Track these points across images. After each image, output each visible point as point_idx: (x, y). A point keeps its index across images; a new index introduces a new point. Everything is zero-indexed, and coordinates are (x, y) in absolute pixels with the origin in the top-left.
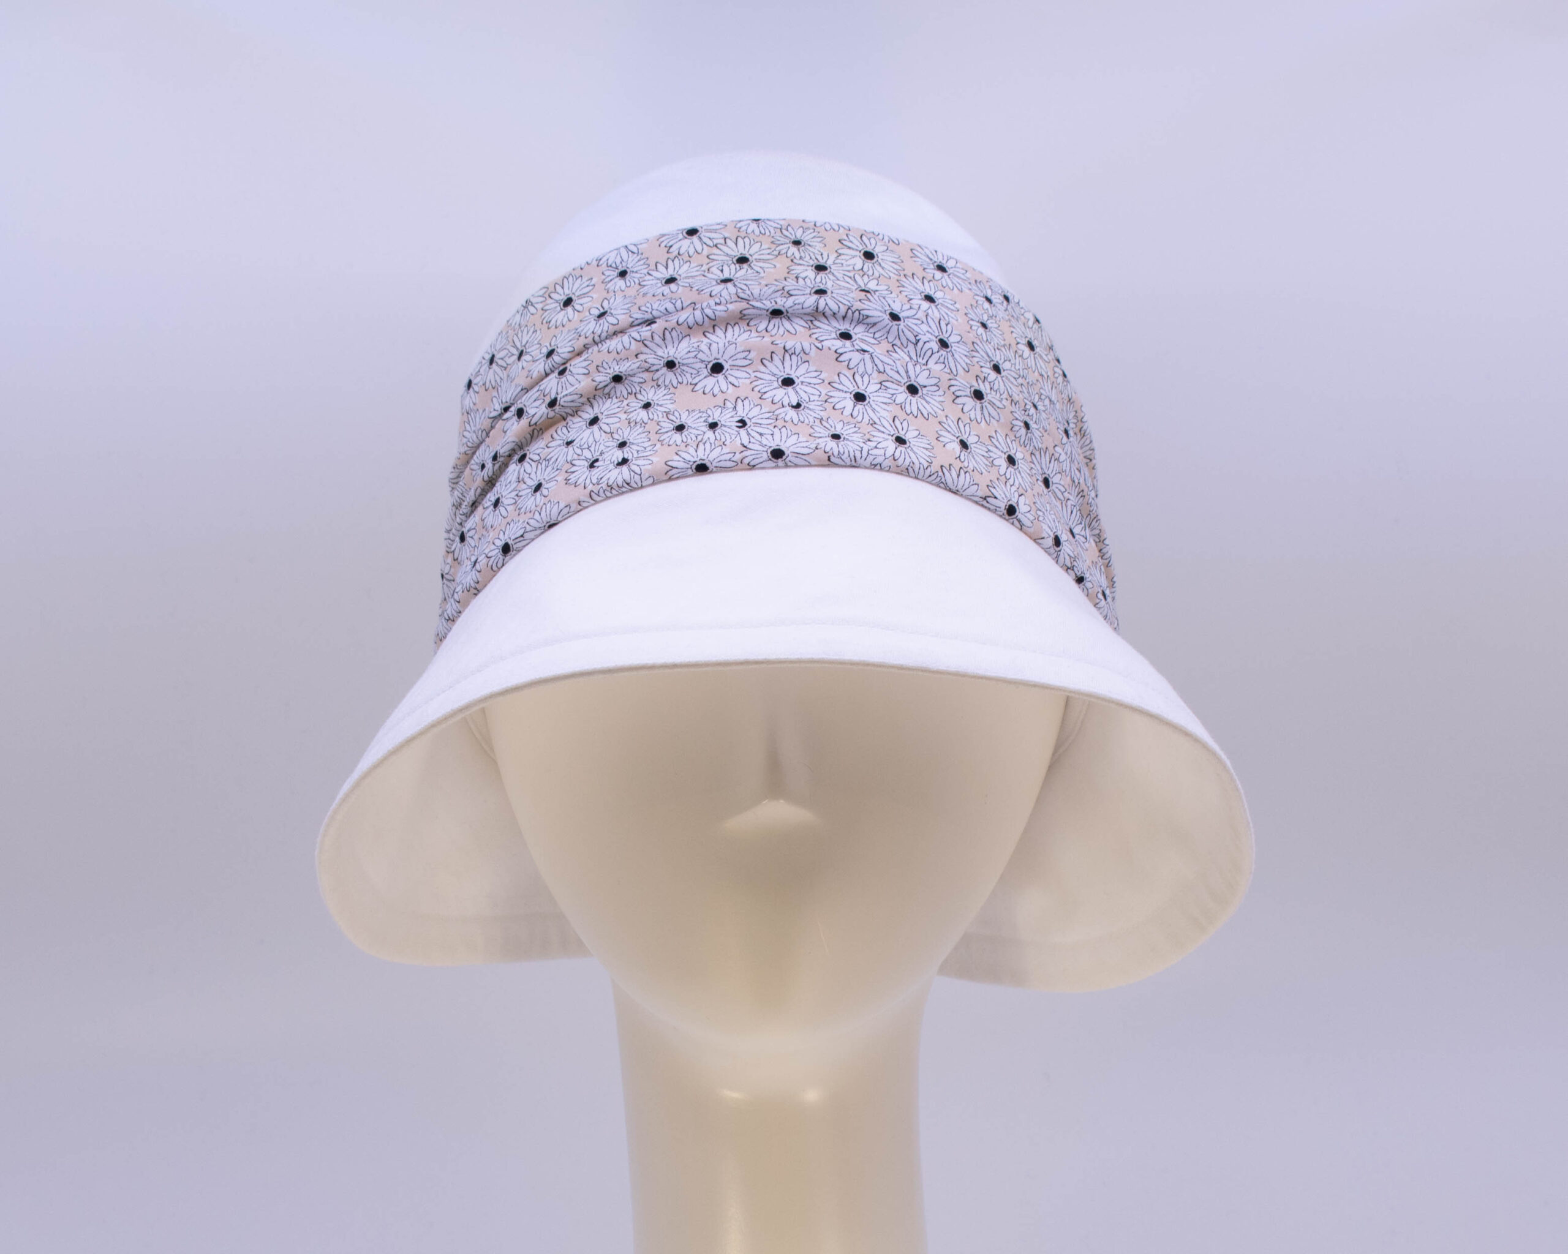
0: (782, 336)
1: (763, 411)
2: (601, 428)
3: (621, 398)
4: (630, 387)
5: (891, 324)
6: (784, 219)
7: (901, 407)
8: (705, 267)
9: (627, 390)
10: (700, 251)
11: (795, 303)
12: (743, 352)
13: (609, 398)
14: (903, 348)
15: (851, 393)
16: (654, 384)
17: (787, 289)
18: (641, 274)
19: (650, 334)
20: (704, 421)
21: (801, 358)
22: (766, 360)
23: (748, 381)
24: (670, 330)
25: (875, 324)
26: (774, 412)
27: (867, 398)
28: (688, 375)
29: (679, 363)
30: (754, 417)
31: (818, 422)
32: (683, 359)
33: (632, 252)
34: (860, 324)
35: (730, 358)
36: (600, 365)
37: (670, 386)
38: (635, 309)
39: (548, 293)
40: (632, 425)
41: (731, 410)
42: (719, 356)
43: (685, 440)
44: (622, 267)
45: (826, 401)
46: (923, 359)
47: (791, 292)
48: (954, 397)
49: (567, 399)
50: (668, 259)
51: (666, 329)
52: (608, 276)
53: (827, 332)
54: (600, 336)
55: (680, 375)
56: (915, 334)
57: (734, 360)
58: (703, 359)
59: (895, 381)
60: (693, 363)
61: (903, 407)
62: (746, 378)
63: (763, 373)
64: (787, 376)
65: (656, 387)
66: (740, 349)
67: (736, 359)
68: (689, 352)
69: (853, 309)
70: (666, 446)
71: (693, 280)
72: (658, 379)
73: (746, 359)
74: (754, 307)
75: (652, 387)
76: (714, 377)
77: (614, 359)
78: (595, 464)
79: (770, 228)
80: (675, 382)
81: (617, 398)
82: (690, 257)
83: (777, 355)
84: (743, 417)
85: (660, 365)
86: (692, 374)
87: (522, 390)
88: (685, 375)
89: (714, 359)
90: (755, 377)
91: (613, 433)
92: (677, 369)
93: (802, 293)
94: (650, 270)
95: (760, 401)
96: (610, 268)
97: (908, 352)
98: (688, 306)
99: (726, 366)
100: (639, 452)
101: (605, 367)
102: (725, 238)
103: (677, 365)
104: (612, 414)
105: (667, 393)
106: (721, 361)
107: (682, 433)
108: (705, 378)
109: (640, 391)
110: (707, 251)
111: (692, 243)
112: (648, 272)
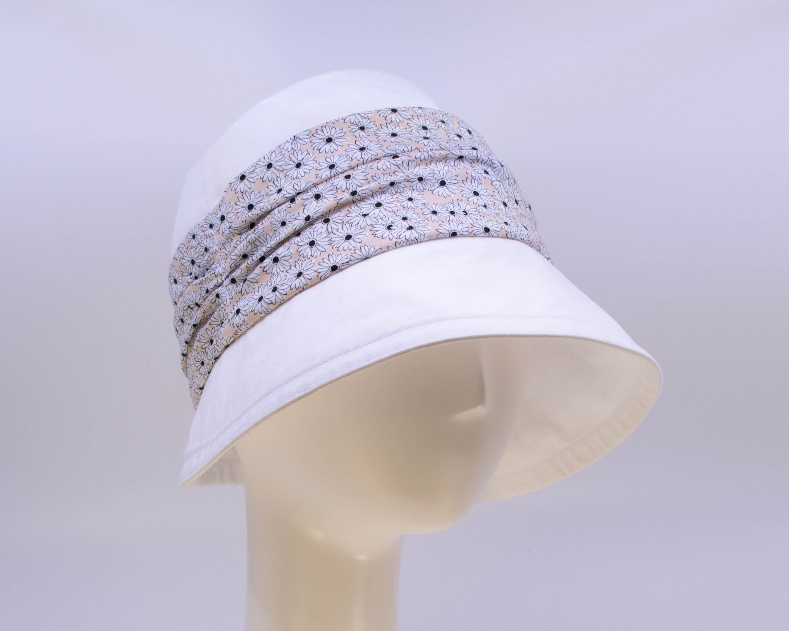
0: (463, 169)
1: (471, 208)
2: (385, 209)
3: (392, 194)
4: (397, 189)
8: (408, 130)
9: (395, 190)
11: (469, 153)
12: (454, 176)
13: (384, 193)
16: (411, 188)
18: (373, 129)
19: (402, 162)
20: (446, 210)
21: (479, 182)
22: (465, 181)
23: (459, 191)
24: (412, 161)
26: (476, 208)
27: (507, 205)
28: (429, 185)
29: (425, 179)
30: (469, 210)
31: (496, 215)
32: (427, 177)
33: (365, 118)
34: (490, 167)
35: (449, 178)
36: (374, 176)
37: (419, 190)
38: (384, 148)
40: (406, 208)
41: (457, 205)
42: (444, 177)
43: (440, 219)
44: (360, 125)
45: (494, 205)
47: (462, 148)
49: (362, 192)
50: (387, 123)
51: (410, 160)
52: (353, 129)
53: (479, 169)
54: (367, 160)
55: (425, 185)
56: (508, 174)
57: (450, 180)
58: (437, 178)
59: (511, 197)
60: (432, 179)
62: (457, 190)
63: (464, 187)
64: (475, 191)
65: (412, 190)
66: (453, 174)
67: (451, 180)
68: (430, 173)
69: (490, 159)
70: (431, 221)
71: (407, 136)
72: (413, 186)
73: (456, 180)
75: (410, 190)
76: (441, 187)
77: (382, 173)
78: (391, 228)
80: (422, 189)
81: (388, 193)
82: (398, 124)
83: (469, 179)
84: (465, 210)
85: (415, 179)
86: (430, 185)
87: (313, 184)
88: (427, 185)
89: (442, 178)
90: (461, 189)
91: (395, 212)
92: (423, 182)
93: (466, 148)
95: (468, 202)
96: (353, 125)
99: (447, 183)
100: (417, 223)
101: (377, 178)
102: (412, 116)
103: (424, 180)
104: (389, 202)
105: (419, 194)
106: (445, 180)
107: (437, 215)
108: (437, 187)
109: (403, 191)
110: (405, 121)
111: (396, 116)
112: (377, 129)
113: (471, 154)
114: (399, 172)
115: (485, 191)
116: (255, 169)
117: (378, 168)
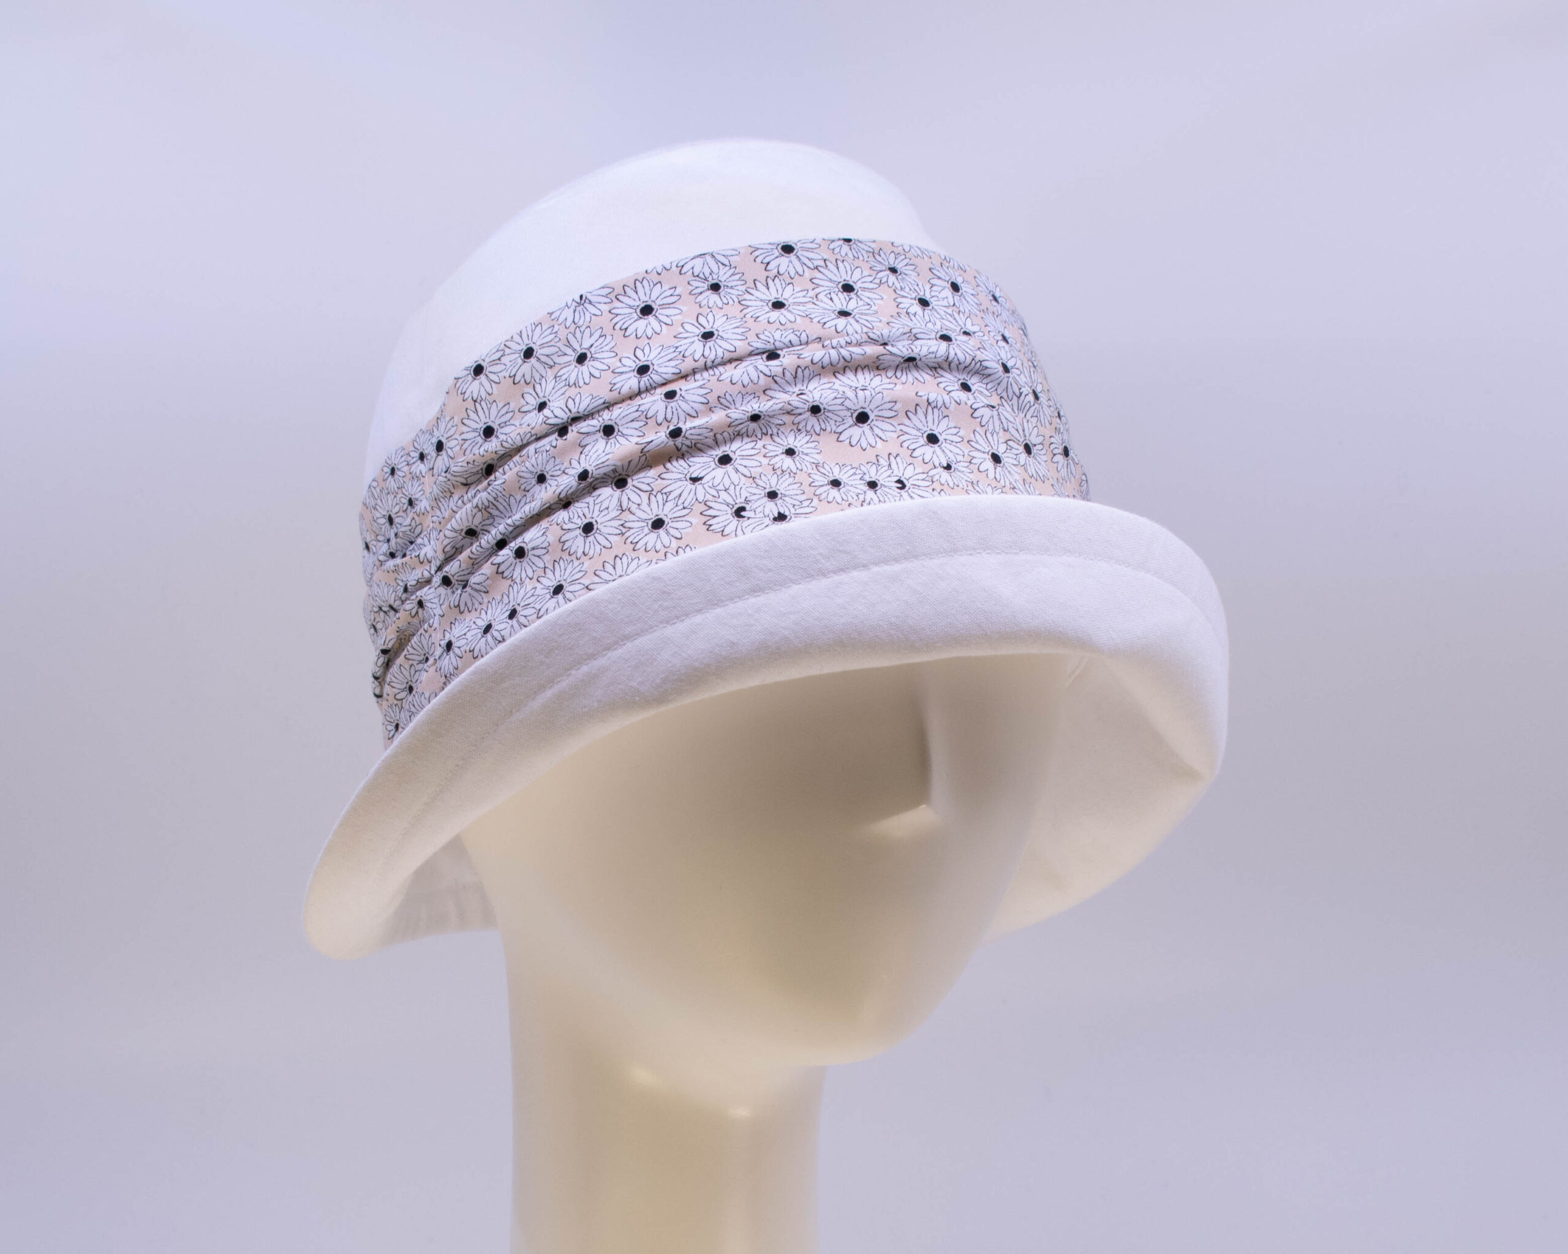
1: (917, 472)
2: (737, 471)
5: (1003, 376)
6: (874, 241)
7: (1025, 469)
8: (811, 293)
9: (761, 429)
10: (801, 273)
11: (929, 351)
12: (889, 402)
14: (1009, 401)
15: (988, 454)
16: (794, 427)
17: (914, 331)
18: (738, 290)
20: (861, 479)
21: (942, 413)
22: (911, 412)
23: (895, 435)
24: (803, 368)
25: (990, 375)
26: (928, 473)
27: (1002, 459)
28: (832, 422)
29: (824, 409)
30: (910, 478)
31: (970, 485)
32: (829, 406)
33: (723, 264)
35: (876, 408)
37: (811, 432)
38: (752, 337)
39: (615, 293)
40: (779, 472)
41: (886, 468)
42: (865, 405)
43: (845, 498)
44: (713, 279)
45: (970, 462)
46: (1023, 412)
47: (918, 336)
48: (1053, 456)
50: (767, 277)
52: (697, 288)
53: (950, 381)
54: (713, 362)
55: (823, 421)
56: (1020, 387)
57: (879, 410)
58: (850, 408)
59: (1015, 440)
60: (839, 410)
62: (892, 431)
63: (907, 426)
64: (931, 432)
65: (796, 431)
66: (887, 399)
67: (882, 410)
68: (835, 398)
69: (977, 359)
70: (824, 503)
71: (804, 308)
72: (799, 423)
73: (892, 410)
74: (891, 354)
75: (791, 430)
76: (859, 426)
77: (740, 392)
78: (743, 513)
79: (862, 251)
80: (817, 429)
82: (792, 279)
83: (921, 408)
84: (901, 477)
85: (804, 408)
86: (836, 421)
87: (604, 403)
88: (829, 422)
89: (861, 408)
90: (901, 430)
91: (755, 478)
92: (821, 415)
93: (928, 337)
94: (748, 288)
95: (911, 460)
96: (697, 279)
97: (1012, 405)
99: (872, 416)
100: (796, 507)
101: (727, 401)
102: (825, 260)
103: (822, 411)
104: (747, 456)
105: (811, 440)
106: (867, 411)
107: (839, 490)
108: (850, 427)
109: (778, 433)
110: (808, 274)
111: (791, 262)
112: (746, 290)
113: (933, 353)
114: (776, 391)
115: (955, 431)
116: (502, 356)
117: (731, 381)
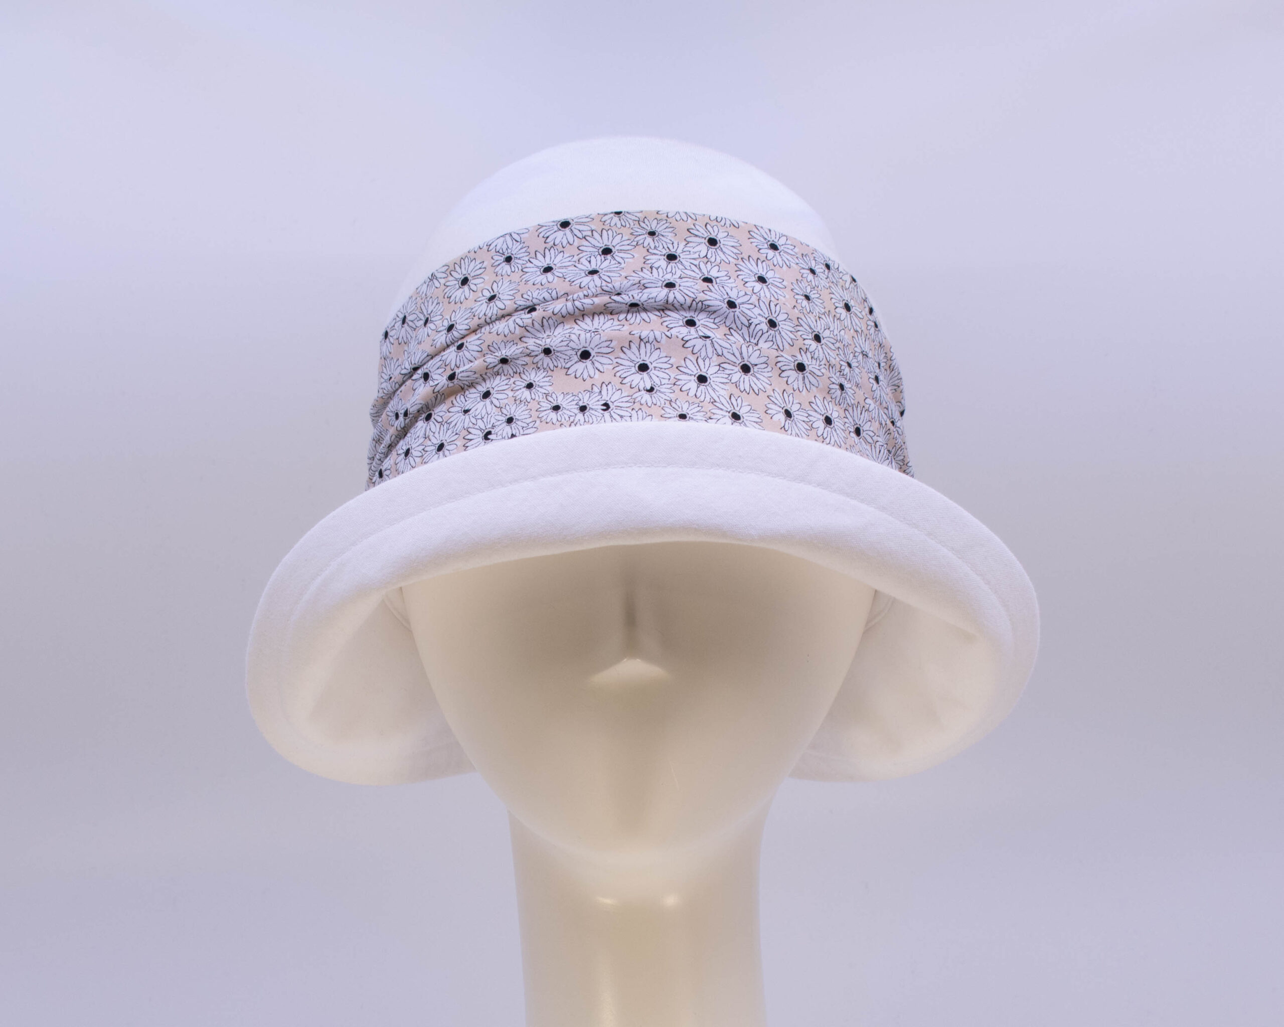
0: (639, 324)
1: (623, 395)
2: (492, 402)
3: (509, 377)
4: (515, 368)
5: (728, 311)
6: (641, 212)
7: (736, 385)
8: (576, 258)
9: (512, 369)
10: (571, 243)
11: (649, 297)
12: (606, 341)
13: (498, 374)
14: (738, 331)
15: (695, 376)
16: (535, 366)
17: (642, 282)
18: (523, 260)
19: (531, 322)
20: (576, 404)
21: (654, 346)
22: (625, 348)
23: (611, 367)
24: (547, 319)
25: (715, 312)
26: (632, 396)
27: (708, 379)
28: (562, 360)
29: (554, 350)
30: (615, 401)
31: (668, 403)
32: (557, 347)
33: (516, 241)
34: (703, 312)
35: (596, 346)
36: (491, 345)
37: (548, 369)
38: (518, 297)
39: (449, 270)
40: (518, 402)
41: (597, 394)
42: (587, 345)
43: (559, 419)
44: (508, 253)
45: (674, 384)
46: (755, 339)
47: (646, 285)
48: (781, 372)
49: (463, 374)
50: (545, 248)
51: (543, 317)
52: (497, 261)
53: (676, 319)
54: (490, 318)
55: (555, 360)
56: (749, 318)
57: (599, 348)
58: (574, 348)
59: (730, 362)
60: (566, 350)
61: (738, 385)
62: (609, 364)
63: (623, 359)
64: (642, 362)
65: (536, 369)
66: (603, 339)
67: (601, 348)
68: (562, 341)
69: (697, 300)
70: (544, 423)
71: (566, 270)
72: (537, 363)
73: (609, 348)
74: (615, 302)
75: (533, 369)
76: (583, 362)
77: (502, 341)
78: (489, 437)
79: (629, 220)
80: (551, 366)
81: (504, 375)
82: (563, 247)
83: (634, 344)
84: (607, 401)
85: (538, 351)
86: (565, 359)
87: (428, 356)
88: (559, 360)
89: (583, 347)
90: (617, 363)
91: (502, 408)
92: (553, 355)
93: (655, 285)
94: (531, 258)
95: (620, 386)
96: (498, 254)
97: (742, 334)
98: (562, 296)
99: (593, 353)
100: (524, 429)
101: (494, 348)
102: (592, 231)
103: (553, 352)
104: (501, 390)
105: (547, 376)
106: (588, 349)
107: (557, 413)
108: (575, 363)
109: (523, 371)
110: (577, 242)
111: (565, 234)
112: (529, 260)
113: (652, 298)
114: (529, 337)
115: (666, 360)
116: (395, 323)
117: (497, 333)
